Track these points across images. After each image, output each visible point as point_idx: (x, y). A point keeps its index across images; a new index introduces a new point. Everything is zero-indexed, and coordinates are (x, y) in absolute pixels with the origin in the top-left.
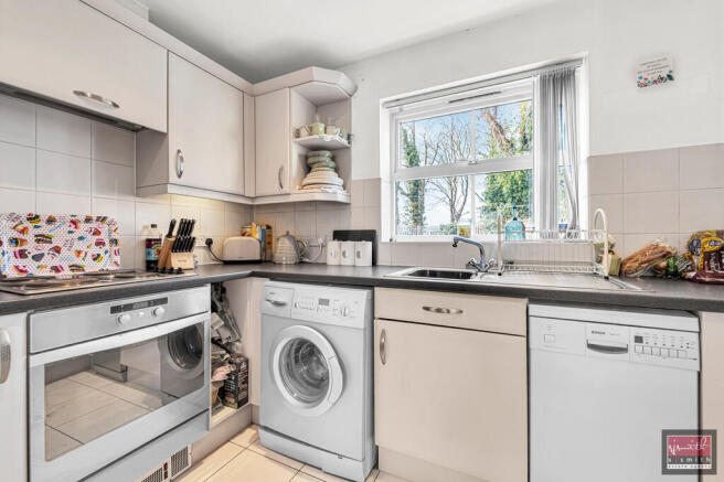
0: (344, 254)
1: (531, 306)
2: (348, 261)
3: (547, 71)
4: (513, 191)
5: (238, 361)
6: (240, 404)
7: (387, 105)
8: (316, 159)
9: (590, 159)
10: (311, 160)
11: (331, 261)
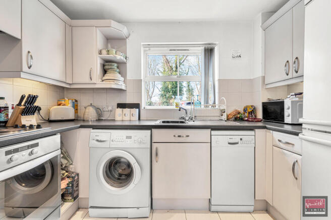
0: (125, 115)
1: (212, 132)
2: (127, 118)
3: (206, 46)
4: (172, 88)
5: (73, 175)
6: (75, 198)
7: (145, 46)
8: (110, 67)
9: (219, 80)
10: (106, 67)
11: (118, 118)
